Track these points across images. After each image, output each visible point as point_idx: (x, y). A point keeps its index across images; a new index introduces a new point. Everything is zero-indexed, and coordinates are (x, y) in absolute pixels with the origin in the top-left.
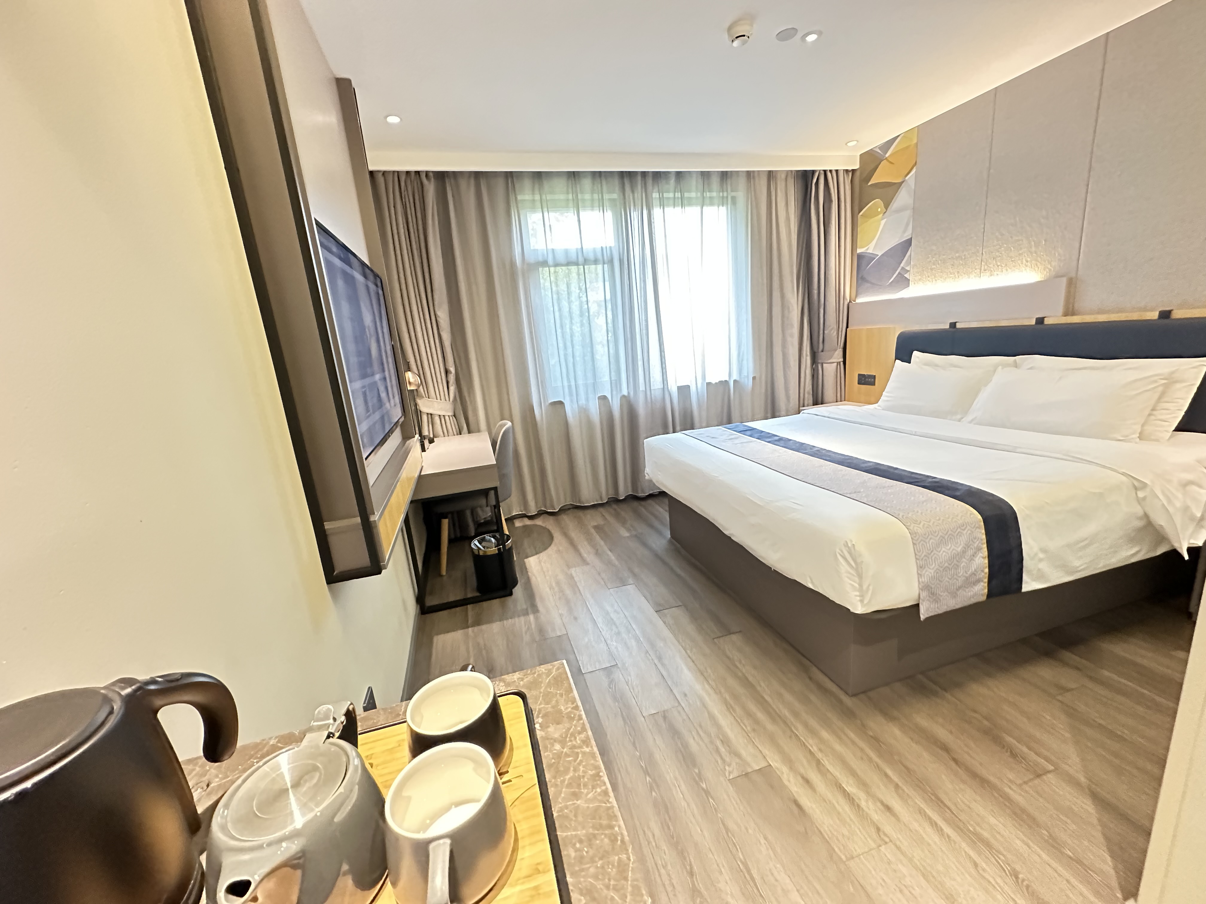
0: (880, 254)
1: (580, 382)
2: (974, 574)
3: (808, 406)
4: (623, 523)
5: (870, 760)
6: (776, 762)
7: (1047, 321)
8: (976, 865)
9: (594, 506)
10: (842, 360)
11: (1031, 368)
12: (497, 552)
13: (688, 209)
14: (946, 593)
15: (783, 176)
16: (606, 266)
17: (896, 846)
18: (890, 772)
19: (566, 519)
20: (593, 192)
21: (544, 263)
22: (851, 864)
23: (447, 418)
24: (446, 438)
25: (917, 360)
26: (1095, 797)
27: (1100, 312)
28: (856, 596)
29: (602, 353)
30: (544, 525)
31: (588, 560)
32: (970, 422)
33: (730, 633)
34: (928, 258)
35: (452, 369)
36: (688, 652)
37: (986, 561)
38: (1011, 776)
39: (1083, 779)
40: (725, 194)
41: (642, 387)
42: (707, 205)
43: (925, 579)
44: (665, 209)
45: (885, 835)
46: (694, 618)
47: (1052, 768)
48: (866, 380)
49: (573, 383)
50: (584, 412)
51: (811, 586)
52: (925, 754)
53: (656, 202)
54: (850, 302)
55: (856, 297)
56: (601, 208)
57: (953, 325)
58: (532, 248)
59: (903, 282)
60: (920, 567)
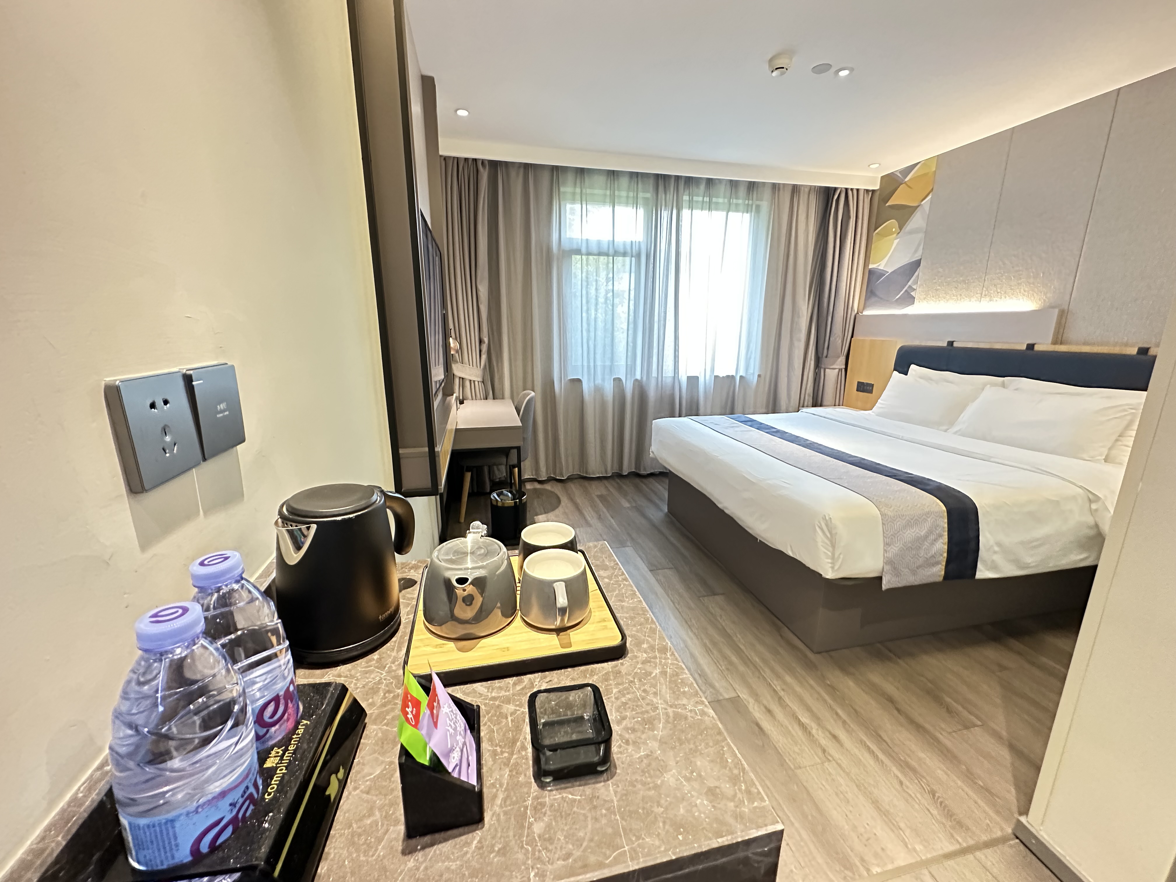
0: (890, 271)
1: (599, 363)
2: (933, 556)
3: (807, 407)
4: (625, 495)
5: (825, 701)
6: (744, 695)
7: (1037, 348)
8: (901, 783)
9: (599, 478)
10: (844, 367)
11: (1016, 390)
12: (513, 505)
13: (714, 213)
14: (907, 570)
15: (807, 190)
16: (633, 259)
17: (837, 763)
18: (840, 712)
19: (573, 487)
20: (629, 190)
21: (578, 252)
22: (798, 772)
23: (476, 383)
24: (474, 401)
25: (914, 373)
26: (1012, 747)
27: (1085, 343)
28: (828, 563)
29: (621, 338)
30: (553, 490)
31: (591, 522)
32: (955, 433)
33: (714, 594)
34: (935, 279)
35: (486, 340)
36: (676, 605)
37: (946, 547)
38: (943, 726)
39: (1004, 733)
40: (750, 202)
41: (654, 374)
42: (733, 211)
43: (889, 555)
44: (694, 211)
45: (829, 754)
46: (683, 578)
47: (979, 723)
48: (864, 388)
49: (592, 364)
50: (598, 390)
51: (790, 553)
52: (873, 702)
53: (685, 204)
54: (857, 313)
55: (864, 309)
56: (635, 205)
57: (951, 343)
58: (568, 236)
59: (909, 300)
60: (886, 544)
